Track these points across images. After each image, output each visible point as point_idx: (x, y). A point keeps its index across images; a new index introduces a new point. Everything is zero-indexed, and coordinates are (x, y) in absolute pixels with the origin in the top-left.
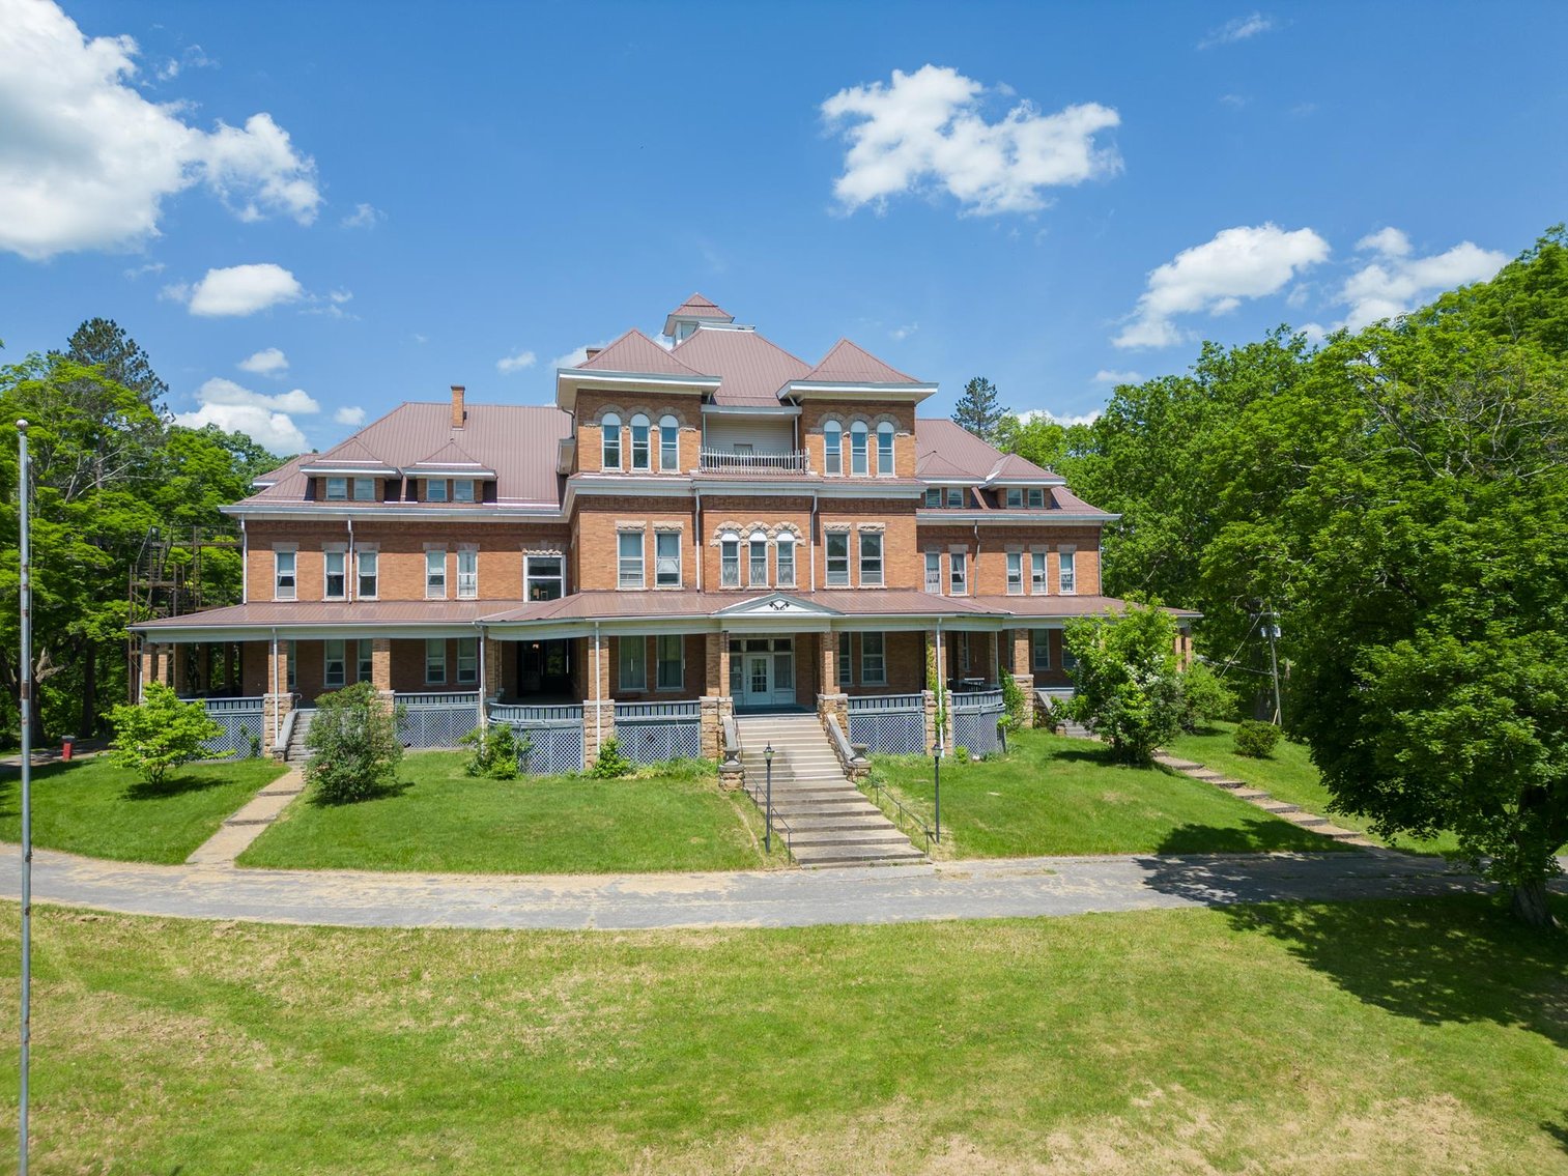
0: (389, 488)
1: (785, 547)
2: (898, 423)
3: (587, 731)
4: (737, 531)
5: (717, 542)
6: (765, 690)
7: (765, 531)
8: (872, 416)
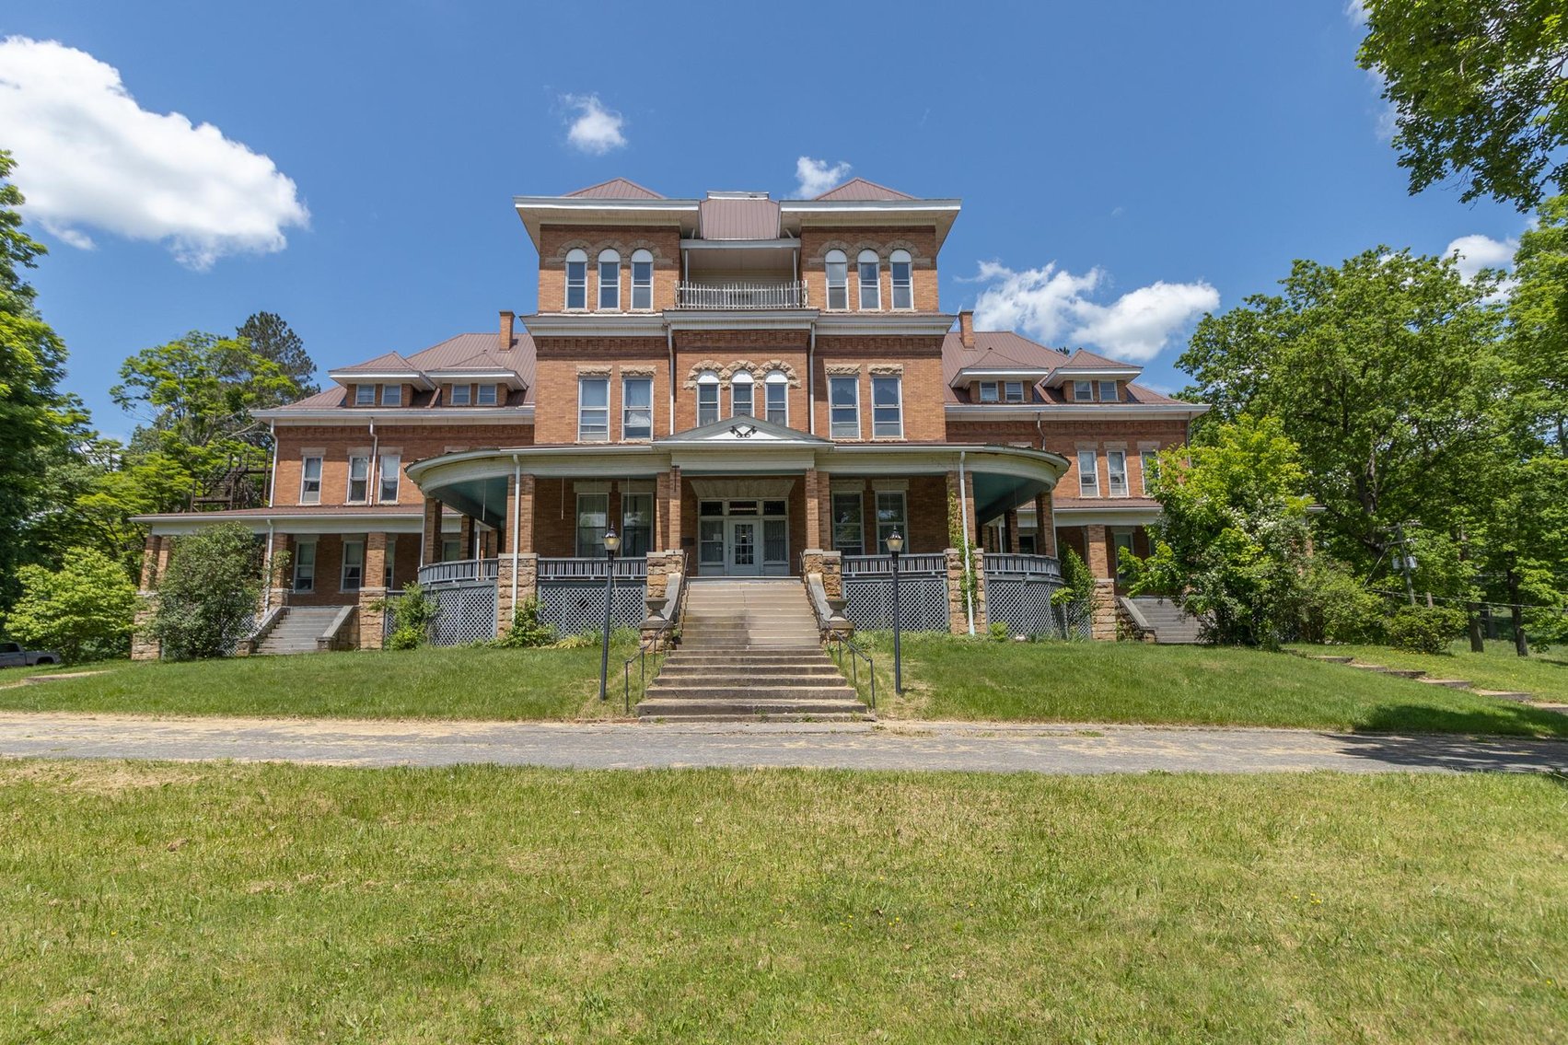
0: (418, 395)
1: (776, 390)
2: (915, 250)
3: (501, 590)
4: (717, 371)
5: (691, 384)
6: (751, 562)
7: (751, 371)
8: (884, 244)
